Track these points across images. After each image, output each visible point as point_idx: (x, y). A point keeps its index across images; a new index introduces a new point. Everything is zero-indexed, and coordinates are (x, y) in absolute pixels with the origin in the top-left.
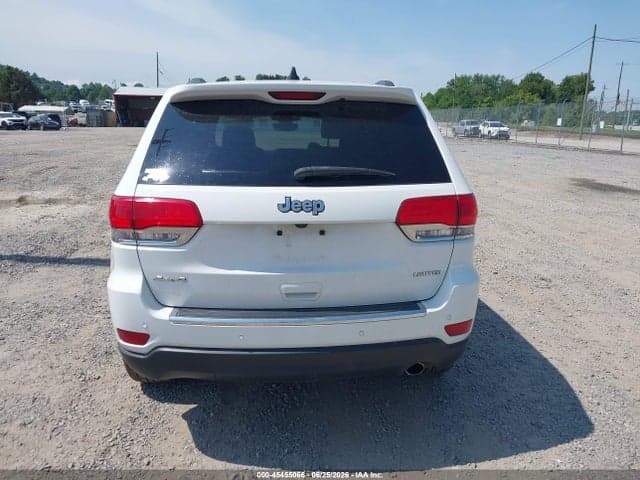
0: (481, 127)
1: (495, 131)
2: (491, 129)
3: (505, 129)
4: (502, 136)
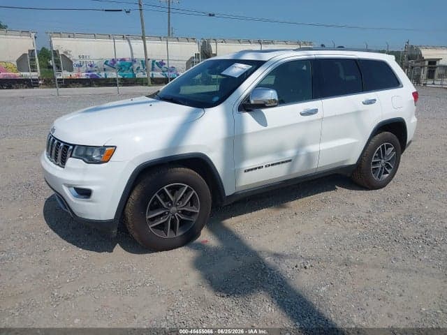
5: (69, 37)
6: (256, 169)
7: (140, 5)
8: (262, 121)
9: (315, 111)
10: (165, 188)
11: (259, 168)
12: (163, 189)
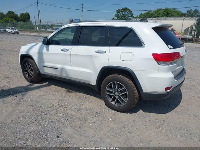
0: (7, 30)
1: (13, 31)
2: (12, 30)
3: (17, 30)
4: (17, 33)
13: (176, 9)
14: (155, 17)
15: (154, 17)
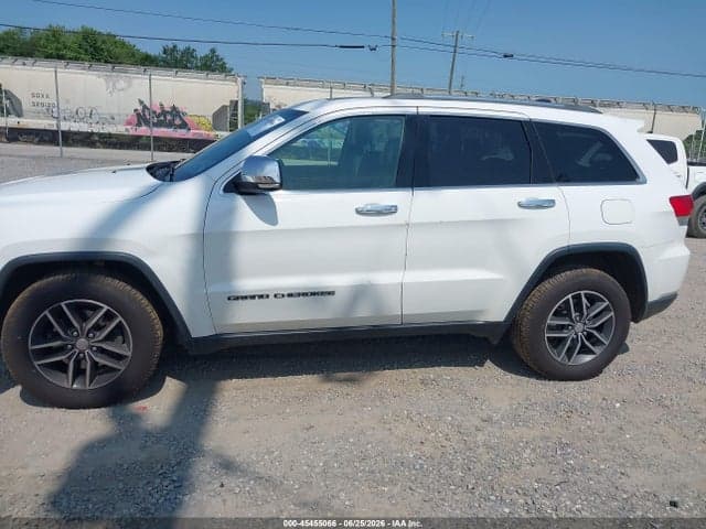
5: (287, 84)
6: (253, 297)
7: (393, 39)
8: (269, 215)
9: (392, 210)
10: (63, 304)
11: (261, 297)
12: (60, 306)
13: (117, 38)
14: (49, 57)
15: (47, 57)
